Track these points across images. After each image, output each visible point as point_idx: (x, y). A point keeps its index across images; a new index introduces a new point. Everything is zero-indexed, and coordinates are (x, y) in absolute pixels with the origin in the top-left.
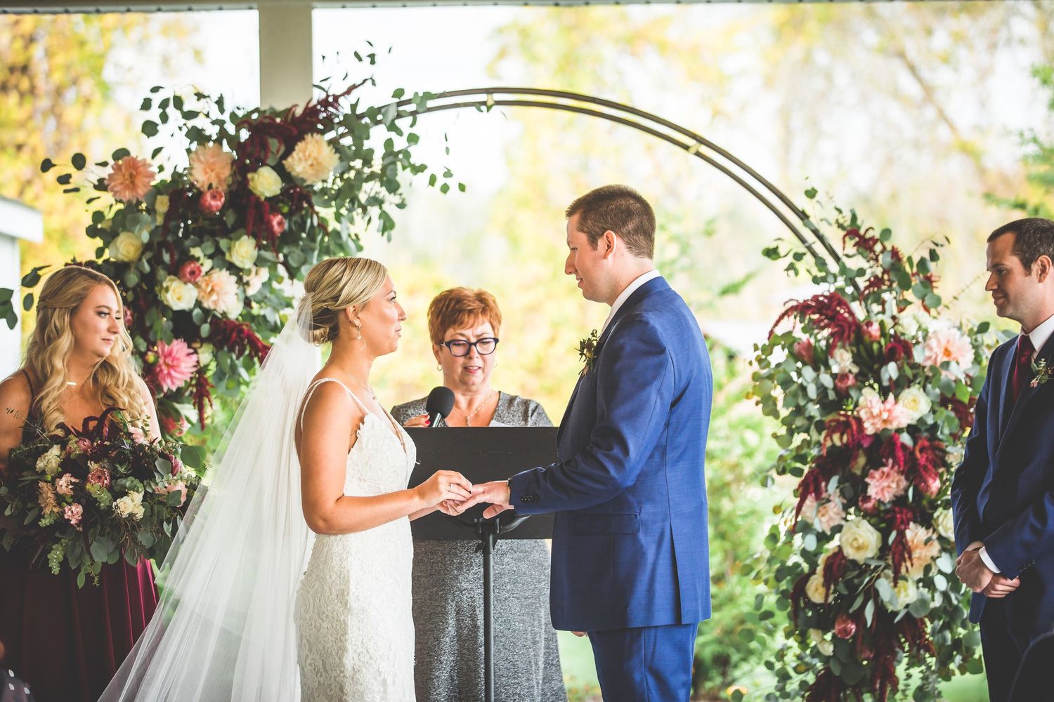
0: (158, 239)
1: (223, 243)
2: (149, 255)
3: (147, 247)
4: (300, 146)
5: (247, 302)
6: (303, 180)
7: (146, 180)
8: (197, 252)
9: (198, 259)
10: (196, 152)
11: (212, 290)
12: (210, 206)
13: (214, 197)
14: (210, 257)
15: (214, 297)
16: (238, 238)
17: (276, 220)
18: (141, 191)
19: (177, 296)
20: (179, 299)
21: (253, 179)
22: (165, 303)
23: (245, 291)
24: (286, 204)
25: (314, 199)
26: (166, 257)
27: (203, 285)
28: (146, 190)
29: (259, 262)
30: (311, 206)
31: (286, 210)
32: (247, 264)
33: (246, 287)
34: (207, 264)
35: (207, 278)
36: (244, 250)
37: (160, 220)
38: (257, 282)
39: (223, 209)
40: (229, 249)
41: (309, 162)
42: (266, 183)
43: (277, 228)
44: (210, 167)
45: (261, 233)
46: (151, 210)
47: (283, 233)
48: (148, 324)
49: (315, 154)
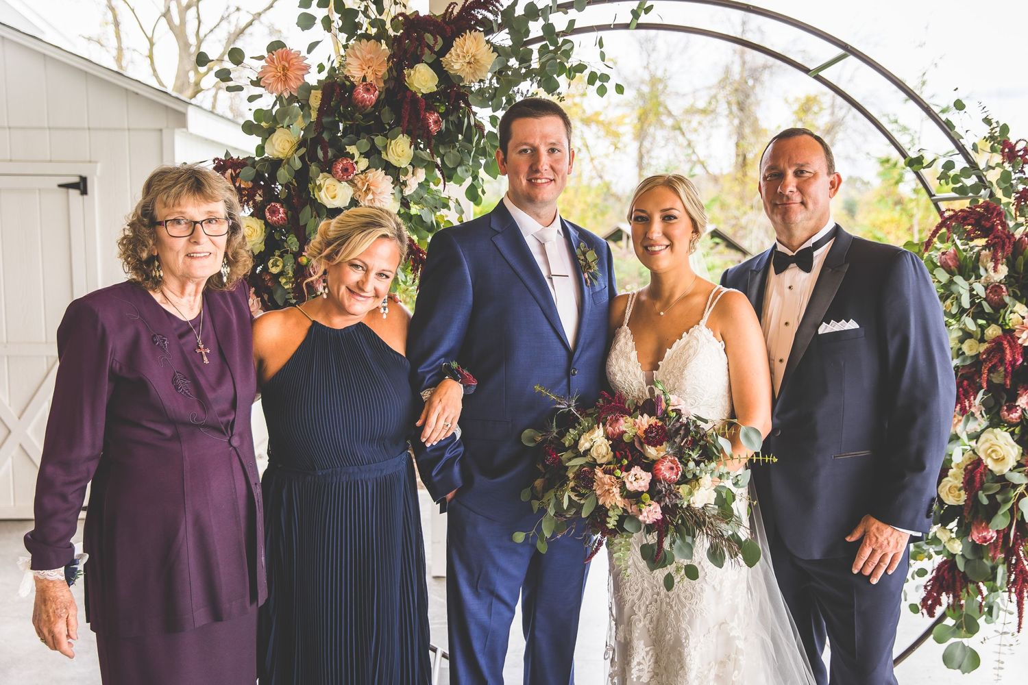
0: (312, 135)
1: (379, 140)
2: (303, 150)
3: (302, 143)
4: (458, 42)
5: (405, 203)
6: (461, 79)
7: (300, 73)
8: (352, 149)
9: (352, 157)
10: (353, 48)
11: (368, 189)
12: (363, 100)
13: (368, 91)
14: (366, 155)
15: (370, 196)
16: (395, 137)
17: (432, 118)
18: (294, 84)
19: (333, 194)
20: (334, 197)
21: (409, 75)
22: (319, 201)
23: (401, 191)
24: (443, 103)
25: (470, 98)
26: (320, 154)
27: (359, 185)
28: (299, 84)
29: (416, 162)
30: (468, 105)
31: (442, 109)
32: (404, 163)
33: (403, 187)
34: (363, 163)
35: (362, 176)
36: (400, 150)
37: (314, 115)
38: (413, 182)
39: (378, 104)
40: (385, 148)
41: (467, 60)
42: (422, 79)
43: (433, 127)
44: (367, 63)
45: (417, 132)
46: (305, 106)
47: (440, 132)
48: (302, 223)
49: (473, 50)
